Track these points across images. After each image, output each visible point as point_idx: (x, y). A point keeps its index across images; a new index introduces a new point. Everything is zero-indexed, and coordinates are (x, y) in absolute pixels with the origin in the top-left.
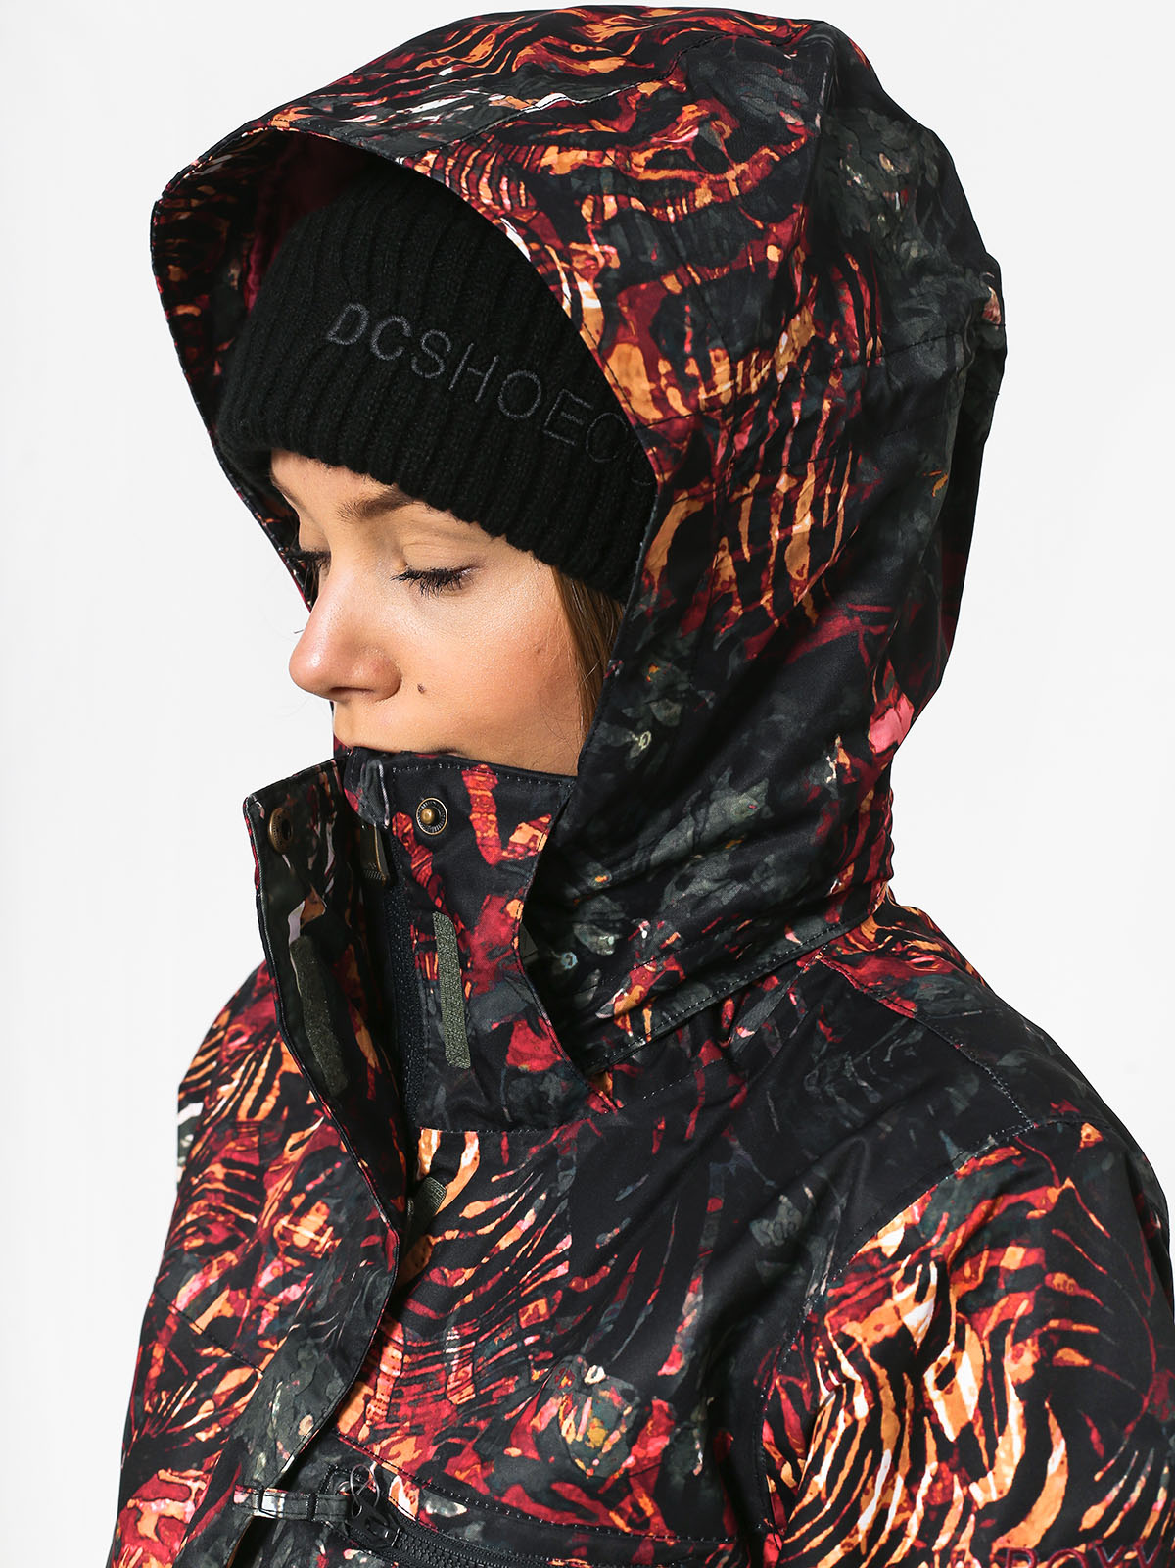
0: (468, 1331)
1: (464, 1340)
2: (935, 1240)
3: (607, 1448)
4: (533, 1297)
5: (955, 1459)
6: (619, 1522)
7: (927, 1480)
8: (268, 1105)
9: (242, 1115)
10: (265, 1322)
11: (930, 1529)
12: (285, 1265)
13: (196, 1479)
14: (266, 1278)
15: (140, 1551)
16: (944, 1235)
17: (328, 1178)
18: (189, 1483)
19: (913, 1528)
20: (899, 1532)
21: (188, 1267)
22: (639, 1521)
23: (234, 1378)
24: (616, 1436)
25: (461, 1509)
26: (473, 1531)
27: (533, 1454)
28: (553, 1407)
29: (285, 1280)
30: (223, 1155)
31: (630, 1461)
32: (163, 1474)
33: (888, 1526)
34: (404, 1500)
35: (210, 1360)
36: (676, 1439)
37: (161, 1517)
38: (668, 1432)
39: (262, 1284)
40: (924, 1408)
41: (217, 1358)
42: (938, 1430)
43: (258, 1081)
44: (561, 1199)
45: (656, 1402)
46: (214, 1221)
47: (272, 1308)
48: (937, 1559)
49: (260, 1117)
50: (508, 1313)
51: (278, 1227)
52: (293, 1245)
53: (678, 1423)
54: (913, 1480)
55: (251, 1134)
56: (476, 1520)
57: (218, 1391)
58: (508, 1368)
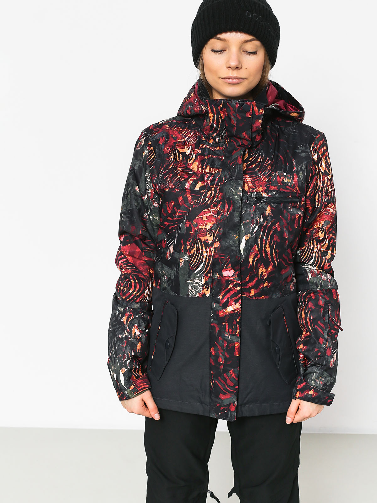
0: (261, 173)
1: (261, 174)
2: (315, 147)
3: (290, 182)
4: (268, 166)
5: (324, 175)
6: (294, 191)
7: (321, 178)
8: (181, 158)
9: (178, 160)
10: (209, 184)
11: (323, 184)
12: (207, 175)
13: (210, 209)
14: (206, 178)
15: (205, 223)
16: (316, 147)
17: (207, 163)
18: (210, 210)
19: (321, 185)
20: (320, 186)
21: (184, 183)
22: (297, 191)
23: (209, 193)
24: (291, 180)
25: (275, 193)
26: (277, 195)
27: (282, 184)
28: (282, 178)
29: (209, 177)
30: (179, 167)
31: (294, 182)
32: (204, 211)
33: (318, 185)
34: (264, 195)
35: (203, 193)
36: (298, 178)
37: (207, 216)
38: (297, 177)
39: (206, 179)
40: (319, 169)
41: (205, 192)
42: (321, 172)
43: (177, 155)
44: (263, 154)
45: (294, 174)
46: (184, 176)
47: (209, 181)
48: (325, 187)
49: (181, 160)
50: (266, 168)
51: (203, 172)
52: (207, 173)
53: (298, 176)
54: (320, 179)
55: (181, 163)
56: (277, 194)
57: (208, 196)
58: (270, 175)
